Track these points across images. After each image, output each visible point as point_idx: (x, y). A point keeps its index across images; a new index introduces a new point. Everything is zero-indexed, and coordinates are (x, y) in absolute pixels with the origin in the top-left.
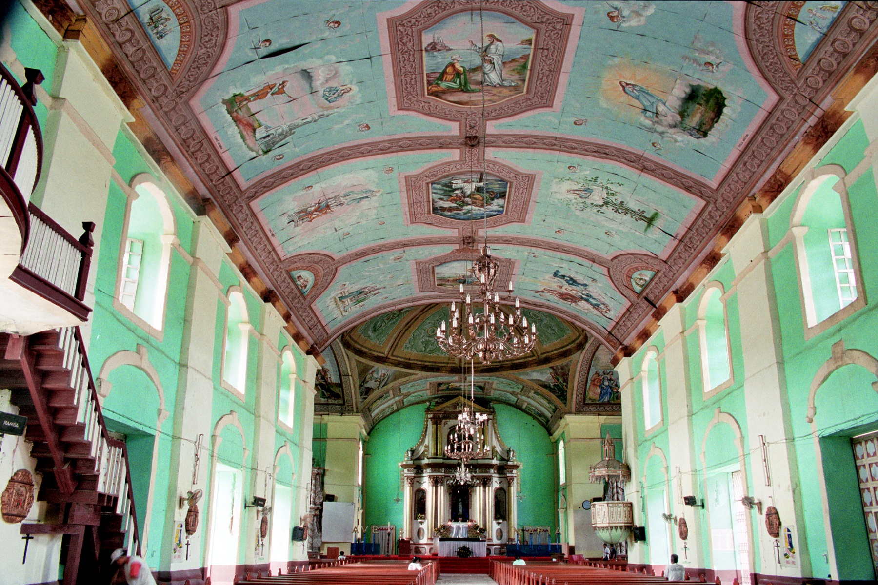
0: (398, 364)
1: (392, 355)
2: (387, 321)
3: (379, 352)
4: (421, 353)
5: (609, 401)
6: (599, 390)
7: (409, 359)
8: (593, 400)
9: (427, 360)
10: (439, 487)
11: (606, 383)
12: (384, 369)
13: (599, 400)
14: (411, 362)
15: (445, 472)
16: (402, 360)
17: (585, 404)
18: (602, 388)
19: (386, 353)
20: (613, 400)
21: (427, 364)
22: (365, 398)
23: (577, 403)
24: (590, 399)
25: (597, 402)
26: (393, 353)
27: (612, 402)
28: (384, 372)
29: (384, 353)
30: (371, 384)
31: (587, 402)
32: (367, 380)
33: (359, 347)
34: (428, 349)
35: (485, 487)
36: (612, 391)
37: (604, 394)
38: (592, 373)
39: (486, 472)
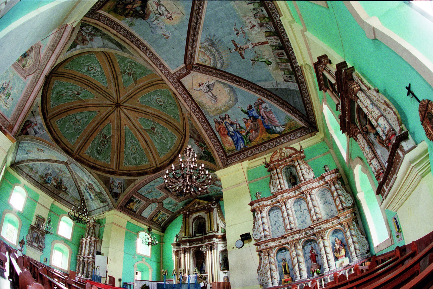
0: (123, 174)
1: (119, 170)
2: (103, 147)
3: (110, 168)
4: (135, 166)
5: (245, 147)
6: (230, 139)
7: (129, 171)
8: (232, 151)
9: (140, 169)
10: (186, 254)
11: (231, 129)
12: (118, 179)
13: (237, 149)
14: (130, 172)
15: (189, 245)
16: (126, 172)
17: (228, 157)
18: (231, 136)
19: (114, 168)
20: (248, 144)
21: (140, 171)
22: (117, 200)
23: (221, 159)
24: (229, 151)
25: (236, 152)
26: (119, 168)
27: (249, 146)
28: (119, 181)
29: (113, 169)
30: (116, 190)
31: (228, 155)
32: (112, 187)
33: (92, 164)
34: (138, 162)
35: (211, 251)
36: (241, 134)
37: (237, 141)
38: (212, 123)
39: (211, 241)
